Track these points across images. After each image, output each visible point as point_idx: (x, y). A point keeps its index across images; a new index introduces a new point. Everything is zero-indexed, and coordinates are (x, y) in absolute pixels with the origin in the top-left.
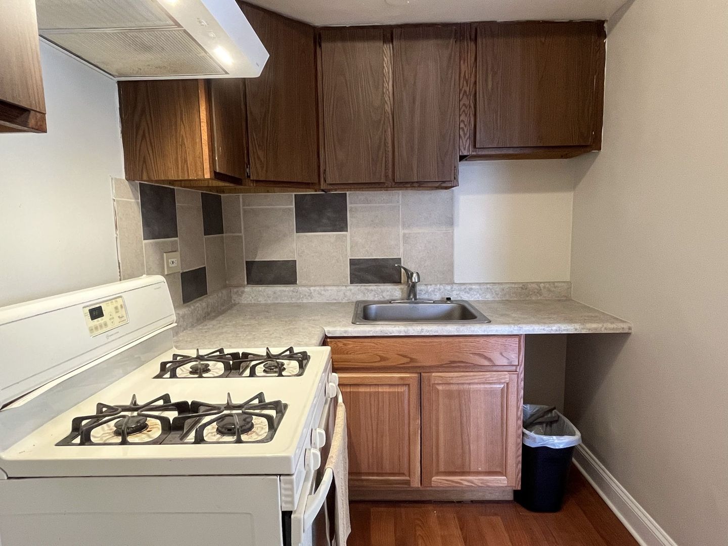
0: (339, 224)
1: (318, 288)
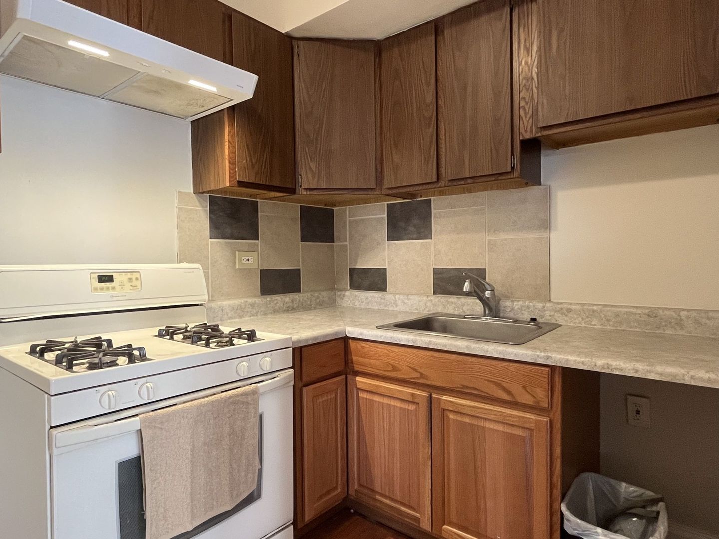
0: (424, 231)
1: (402, 297)
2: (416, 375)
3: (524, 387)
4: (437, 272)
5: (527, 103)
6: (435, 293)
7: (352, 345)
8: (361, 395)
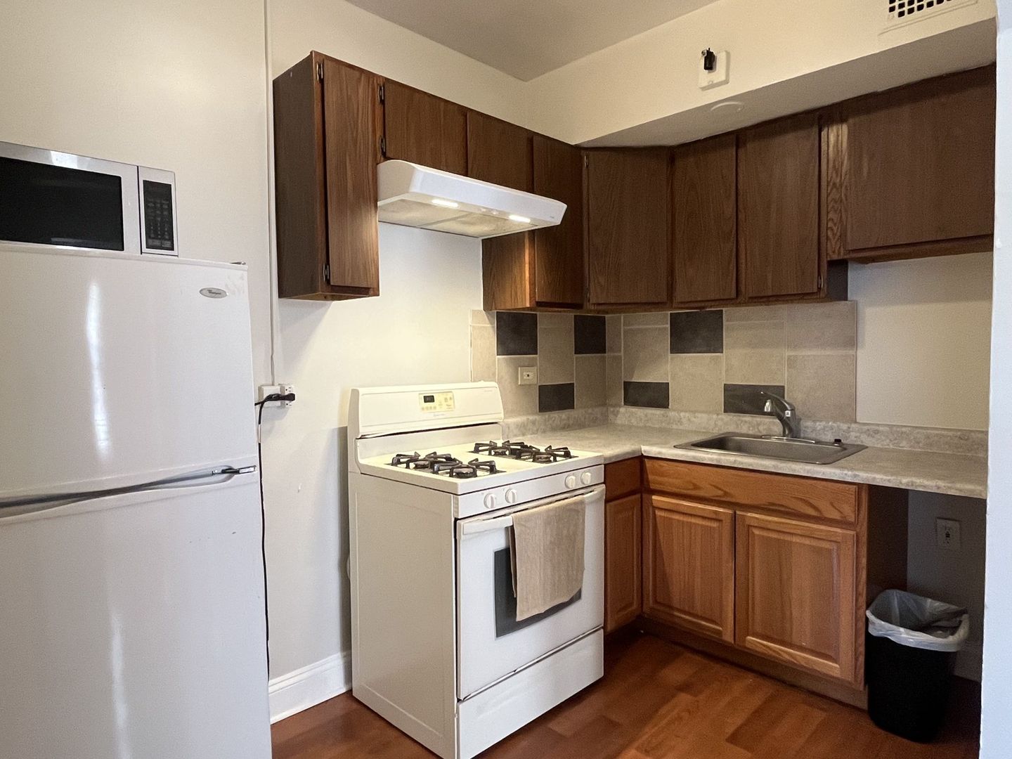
0: (714, 345)
1: (687, 415)
2: (720, 493)
3: (832, 504)
4: (727, 388)
5: (835, 224)
6: (725, 411)
7: (648, 464)
8: (658, 513)
